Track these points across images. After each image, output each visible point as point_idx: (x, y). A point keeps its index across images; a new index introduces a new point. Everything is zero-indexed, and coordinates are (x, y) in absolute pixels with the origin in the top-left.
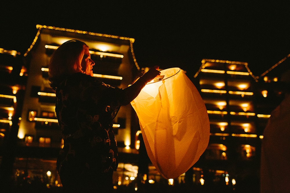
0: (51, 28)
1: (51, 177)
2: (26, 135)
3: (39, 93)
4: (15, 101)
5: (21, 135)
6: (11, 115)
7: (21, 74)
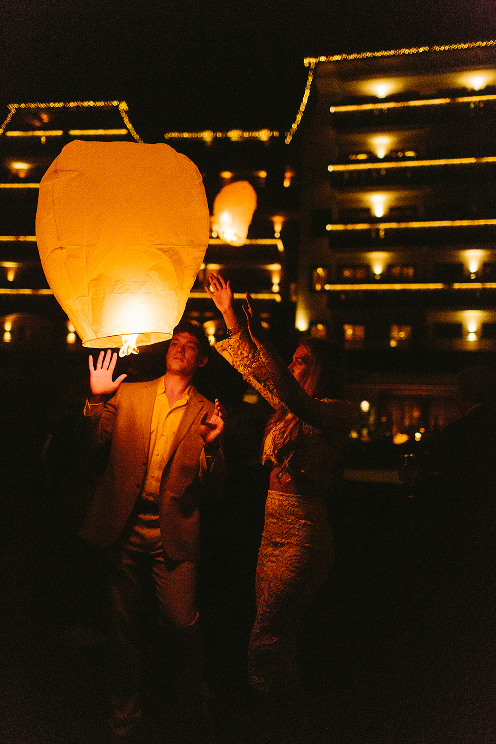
0: (337, 57)
1: (369, 412)
2: (312, 324)
3: (329, 227)
4: (281, 247)
5: (301, 324)
6: (276, 280)
7: (287, 184)
